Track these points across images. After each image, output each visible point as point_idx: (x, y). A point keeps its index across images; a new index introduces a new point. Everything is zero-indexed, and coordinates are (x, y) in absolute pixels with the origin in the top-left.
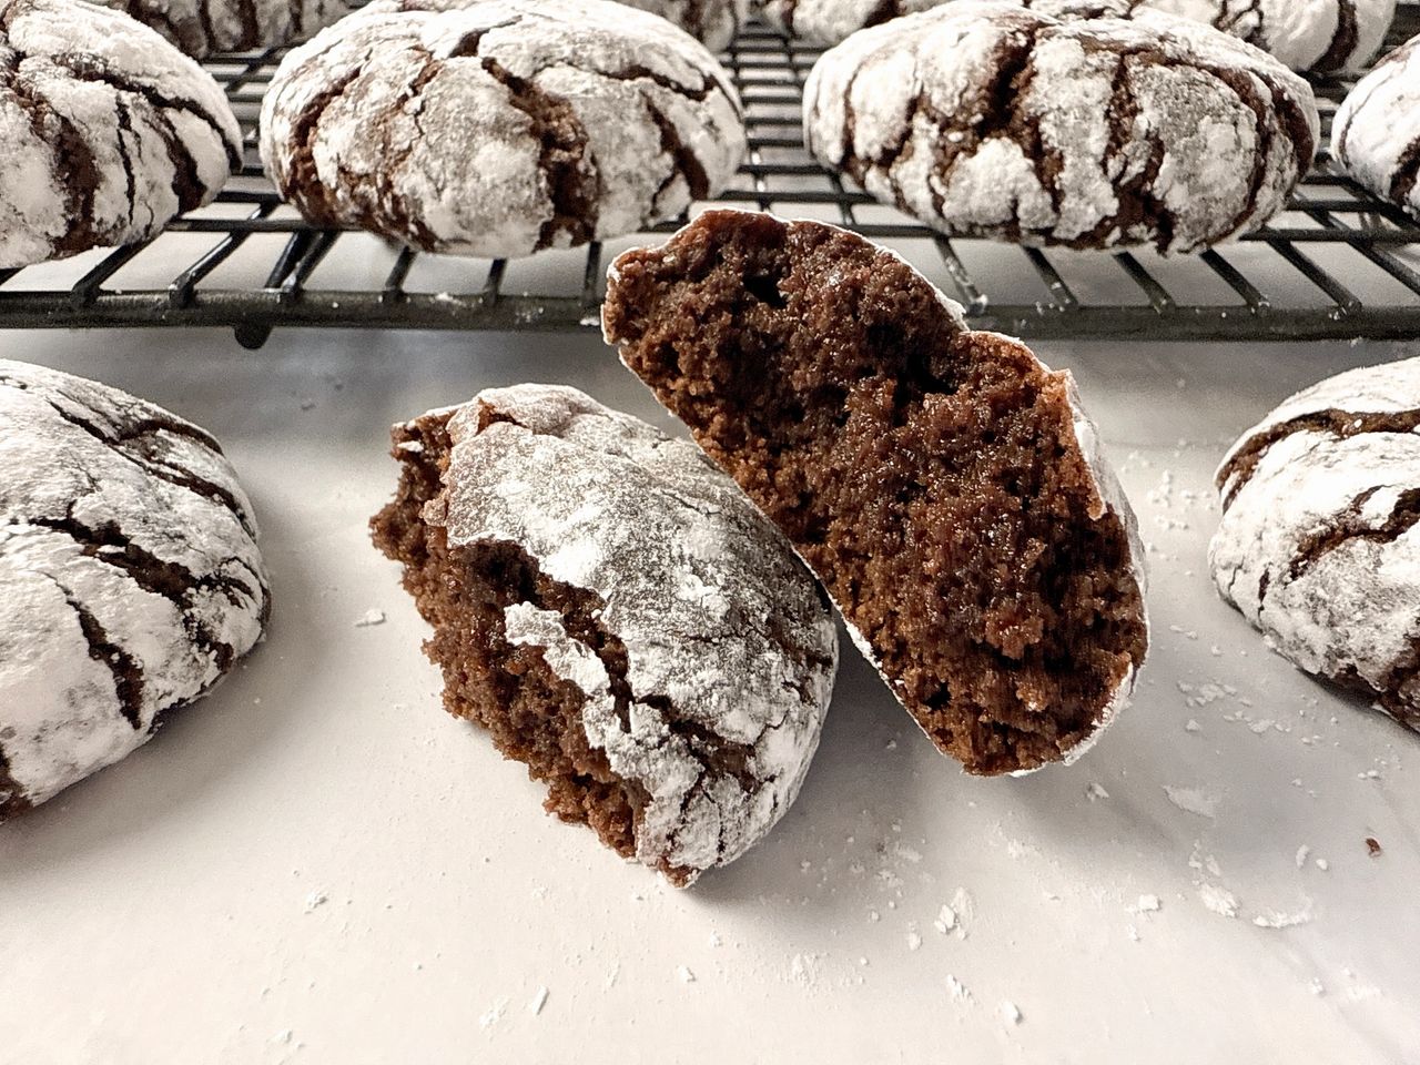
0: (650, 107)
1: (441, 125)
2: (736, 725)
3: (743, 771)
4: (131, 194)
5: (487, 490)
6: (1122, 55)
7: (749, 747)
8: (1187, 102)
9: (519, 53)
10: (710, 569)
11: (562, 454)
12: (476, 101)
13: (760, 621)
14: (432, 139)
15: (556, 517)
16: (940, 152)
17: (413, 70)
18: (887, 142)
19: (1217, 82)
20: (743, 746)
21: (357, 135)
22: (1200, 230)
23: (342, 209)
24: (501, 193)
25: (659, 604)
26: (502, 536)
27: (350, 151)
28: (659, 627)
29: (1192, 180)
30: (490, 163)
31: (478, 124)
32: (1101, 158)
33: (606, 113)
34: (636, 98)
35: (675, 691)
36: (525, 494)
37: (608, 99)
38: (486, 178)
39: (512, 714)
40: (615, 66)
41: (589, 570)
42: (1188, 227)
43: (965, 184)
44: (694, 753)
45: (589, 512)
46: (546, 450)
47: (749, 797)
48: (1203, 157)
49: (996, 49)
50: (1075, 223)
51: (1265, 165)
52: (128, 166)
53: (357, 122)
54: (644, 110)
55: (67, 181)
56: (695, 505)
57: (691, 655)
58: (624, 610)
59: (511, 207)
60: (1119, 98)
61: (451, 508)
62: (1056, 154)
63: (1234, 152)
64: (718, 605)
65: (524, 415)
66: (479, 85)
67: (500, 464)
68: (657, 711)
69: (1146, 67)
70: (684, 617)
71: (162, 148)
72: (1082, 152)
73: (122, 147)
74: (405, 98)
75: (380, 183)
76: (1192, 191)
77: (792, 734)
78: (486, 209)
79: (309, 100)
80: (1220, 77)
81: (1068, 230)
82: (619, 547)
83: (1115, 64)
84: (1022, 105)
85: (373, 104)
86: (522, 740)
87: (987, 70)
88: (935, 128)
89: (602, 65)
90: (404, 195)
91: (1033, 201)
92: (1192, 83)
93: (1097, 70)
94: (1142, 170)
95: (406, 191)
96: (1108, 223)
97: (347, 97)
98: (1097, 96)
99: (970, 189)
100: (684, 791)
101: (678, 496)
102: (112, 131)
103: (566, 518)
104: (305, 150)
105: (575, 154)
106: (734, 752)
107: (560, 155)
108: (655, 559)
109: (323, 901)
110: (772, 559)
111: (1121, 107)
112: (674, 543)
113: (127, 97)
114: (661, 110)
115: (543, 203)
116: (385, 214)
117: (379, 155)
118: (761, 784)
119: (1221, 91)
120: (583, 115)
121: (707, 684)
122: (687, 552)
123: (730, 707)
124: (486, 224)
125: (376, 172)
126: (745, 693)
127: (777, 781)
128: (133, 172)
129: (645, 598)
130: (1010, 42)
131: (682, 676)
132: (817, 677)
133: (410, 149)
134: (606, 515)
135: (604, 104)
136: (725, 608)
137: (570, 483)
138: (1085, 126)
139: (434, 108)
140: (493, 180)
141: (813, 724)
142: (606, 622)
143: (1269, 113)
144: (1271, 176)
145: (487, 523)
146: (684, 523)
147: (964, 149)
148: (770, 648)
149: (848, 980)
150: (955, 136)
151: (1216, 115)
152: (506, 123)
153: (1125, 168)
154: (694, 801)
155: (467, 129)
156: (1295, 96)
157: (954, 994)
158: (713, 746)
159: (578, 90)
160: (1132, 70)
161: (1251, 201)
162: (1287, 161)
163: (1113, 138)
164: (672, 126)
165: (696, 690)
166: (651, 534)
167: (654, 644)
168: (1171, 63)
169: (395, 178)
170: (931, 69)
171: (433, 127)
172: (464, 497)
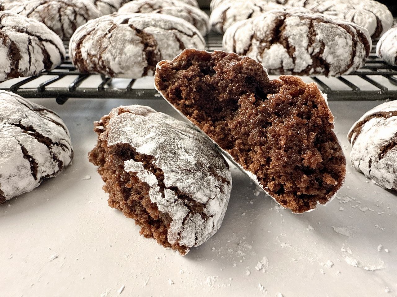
0: (176, 37)
1: (116, 41)
2: (200, 197)
3: (202, 213)
4: (30, 62)
5: (120, 129)
6: (311, 20)
7: (204, 204)
8: (331, 32)
9: (139, 23)
10: (190, 151)
11: (144, 120)
12: (126, 34)
13: (206, 167)
14: (113, 44)
15: (142, 136)
16: (260, 49)
17: (109, 27)
18: (245, 48)
19: (340, 27)
20: (202, 204)
21: (93, 44)
22: (337, 69)
23: (88, 66)
24: (132, 58)
25: (174, 160)
26: (124, 142)
27: (91, 49)
28: (174, 166)
29: (334, 54)
30: (129, 50)
31: (126, 40)
32: (306, 48)
33: (163, 38)
34: (172, 35)
35: (179, 185)
36: (132, 131)
37: (164, 35)
38: (128, 55)
39: (129, 202)
40: (167, 27)
41: (151, 150)
42: (334, 68)
43: (267, 57)
44: (186, 205)
45: (152, 134)
46: (139, 119)
47: (205, 222)
48: (337, 47)
49: (275, 20)
50: (300, 67)
51: (356, 50)
52: (30, 54)
53: (93, 41)
54: (174, 38)
55: (11, 57)
56: (185, 134)
57: (184, 175)
58: (163, 161)
59: (135, 63)
60: (311, 31)
61: (109, 135)
62: (293, 47)
63: (346, 46)
64: (193, 161)
65: (133, 110)
66: (127, 30)
67: (124, 123)
68: (173, 191)
69: (318, 23)
70: (182, 164)
71: (40, 51)
72: (301, 46)
73: (28, 49)
74: (106, 34)
75: (98, 57)
76: (334, 57)
77: (218, 202)
78: (128, 63)
79: (81, 37)
80: (341, 26)
81: (298, 69)
82: (161, 144)
83: (309, 22)
84: (283, 34)
85: (98, 36)
86: (132, 211)
87: (272, 25)
88: (258, 43)
89: (163, 26)
90: (105, 60)
91: (287, 61)
92: (332, 27)
93: (304, 24)
94: (319, 51)
95: (105, 58)
96: (310, 67)
97: (91, 35)
98: (304, 31)
99: (269, 58)
100: (183, 218)
101: (180, 131)
102: (26, 45)
103: (145, 137)
104: (79, 50)
105: (154, 48)
106: (199, 206)
107: (149, 49)
108: (173, 147)
109: (57, 257)
110: (210, 152)
111: (311, 34)
112: (179, 144)
113: (31, 37)
114: (180, 39)
115: (144, 61)
116: (100, 66)
117: (98, 49)
118: (208, 217)
119: (341, 29)
120: (157, 39)
121: (190, 183)
122: (183, 146)
123: (197, 191)
124: (128, 68)
125: (97, 54)
126: (202, 187)
127: (214, 217)
128: (31, 56)
129: (170, 158)
130: (279, 18)
131: (181, 181)
132: (225, 185)
133: (107, 47)
134: (157, 135)
135: (163, 36)
136: (195, 162)
137: (146, 127)
138: (301, 39)
139: (114, 37)
140: (130, 55)
141: (225, 200)
142: (157, 165)
143: (356, 36)
144: (358, 54)
145: (120, 138)
146: (182, 138)
147: (267, 48)
148: (210, 175)
149: (225, 285)
150: (264, 44)
151: (340, 36)
152: (134, 40)
153: (314, 50)
154: (186, 221)
155: (123, 42)
156: (363, 32)
157: (261, 290)
158: (192, 203)
159: (155, 32)
160: (314, 24)
161: (352, 61)
162: (362, 50)
163: (310, 42)
164: (183, 43)
165: (186, 185)
166: (171, 141)
167: (172, 171)
168: (326, 22)
169: (103, 55)
170: (256, 27)
171: (113, 41)
172: (113, 131)
